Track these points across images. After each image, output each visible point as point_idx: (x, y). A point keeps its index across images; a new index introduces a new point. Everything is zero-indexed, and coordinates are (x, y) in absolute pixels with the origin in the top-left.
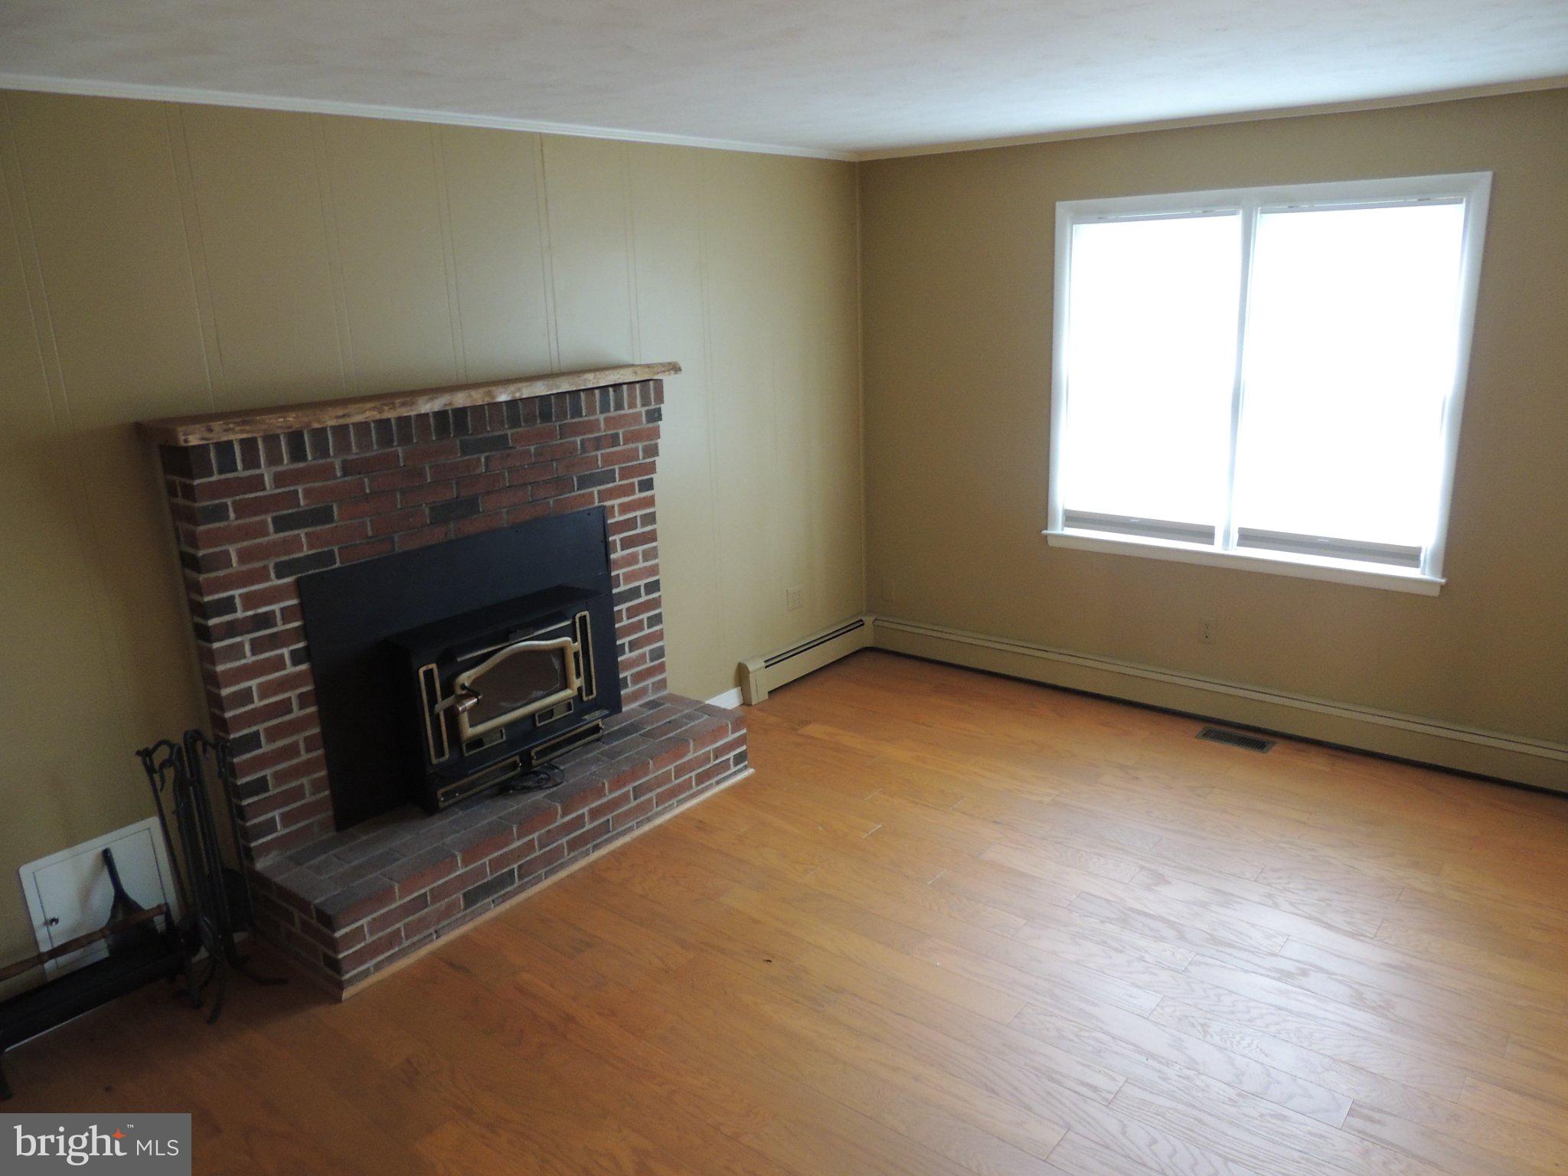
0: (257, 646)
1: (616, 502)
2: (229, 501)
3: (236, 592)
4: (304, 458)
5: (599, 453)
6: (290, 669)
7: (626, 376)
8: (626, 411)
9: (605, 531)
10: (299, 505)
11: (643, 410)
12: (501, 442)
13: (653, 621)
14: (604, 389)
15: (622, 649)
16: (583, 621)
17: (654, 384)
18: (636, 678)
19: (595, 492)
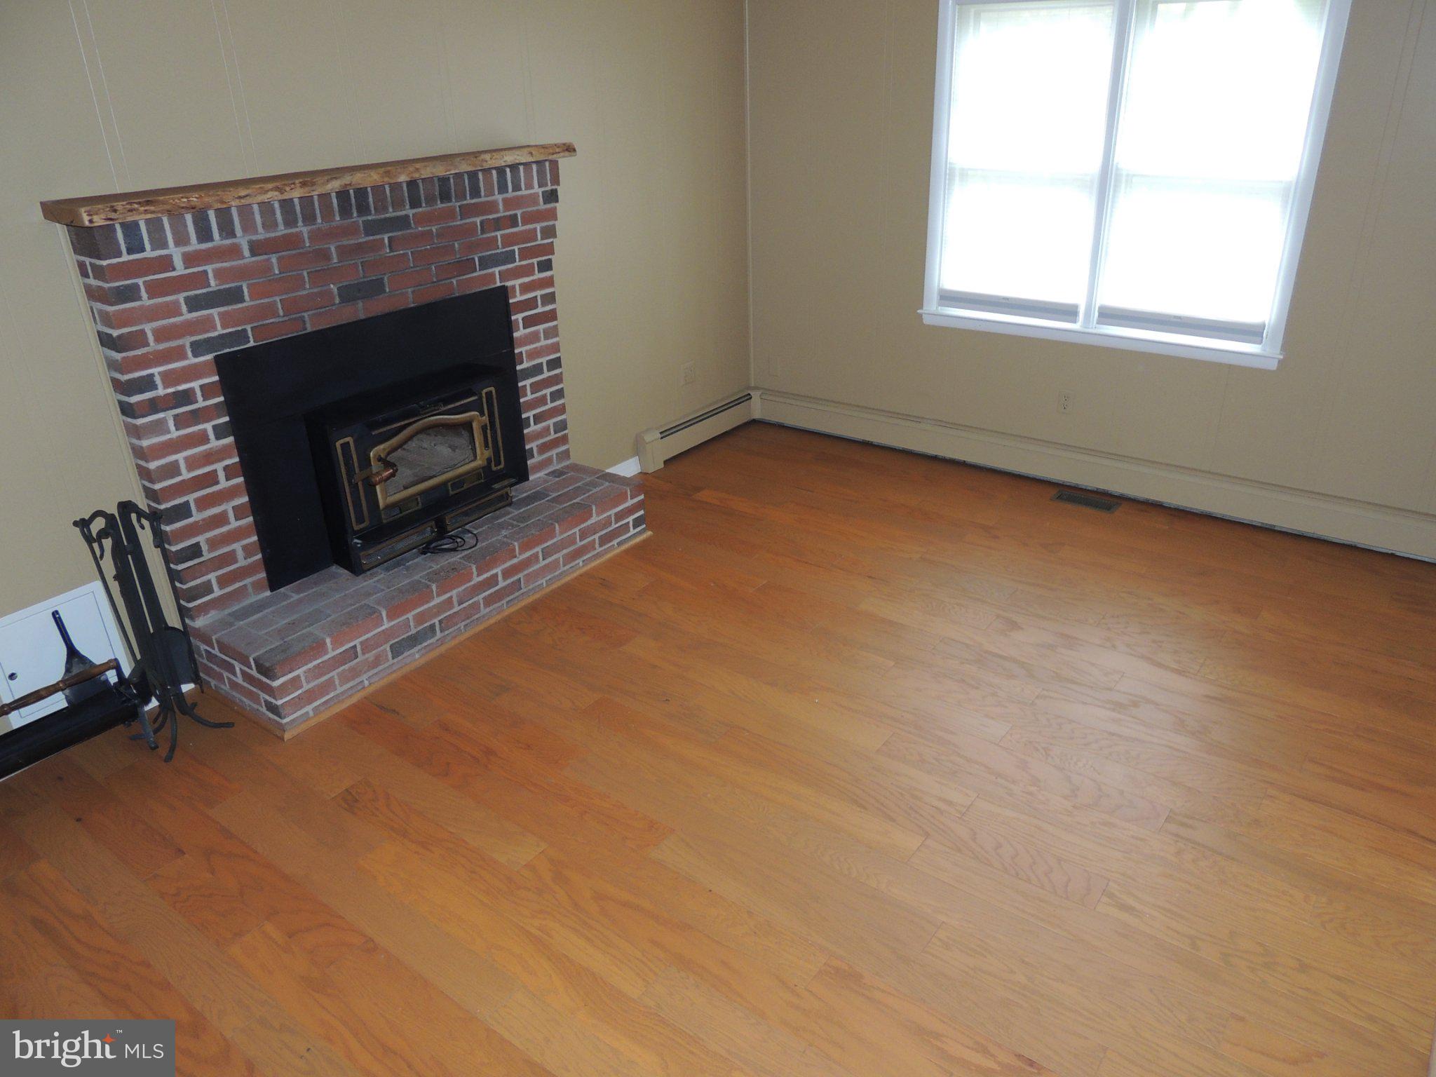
0: (180, 422)
1: (517, 282)
2: (140, 281)
3: (155, 371)
4: (210, 239)
6: (214, 443)
7: (523, 157)
9: (508, 310)
10: (209, 286)
11: (540, 191)
12: (403, 222)
13: (556, 396)
14: (502, 170)
15: (527, 422)
16: (490, 396)
17: (549, 165)
18: (542, 448)
19: (497, 272)
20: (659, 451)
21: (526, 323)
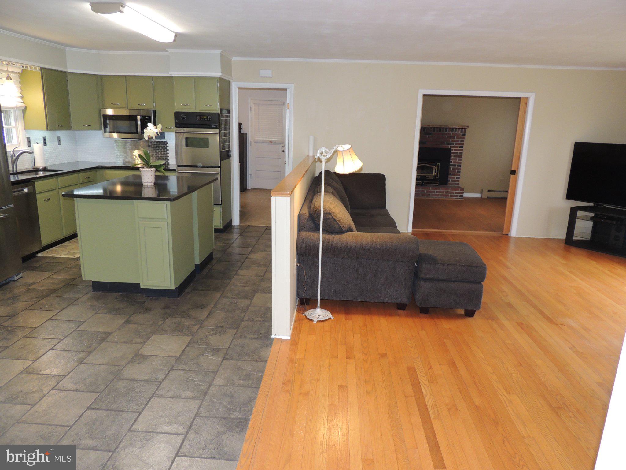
1: (454, 149)
5: (451, 139)
7: (457, 127)
8: (457, 133)
9: (450, 153)
11: (461, 133)
12: (431, 134)
13: (458, 172)
14: (453, 128)
15: (450, 174)
16: (438, 164)
17: (464, 129)
18: (452, 181)
19: (450, 146)
20: (486, 194)
21: (454, 156)
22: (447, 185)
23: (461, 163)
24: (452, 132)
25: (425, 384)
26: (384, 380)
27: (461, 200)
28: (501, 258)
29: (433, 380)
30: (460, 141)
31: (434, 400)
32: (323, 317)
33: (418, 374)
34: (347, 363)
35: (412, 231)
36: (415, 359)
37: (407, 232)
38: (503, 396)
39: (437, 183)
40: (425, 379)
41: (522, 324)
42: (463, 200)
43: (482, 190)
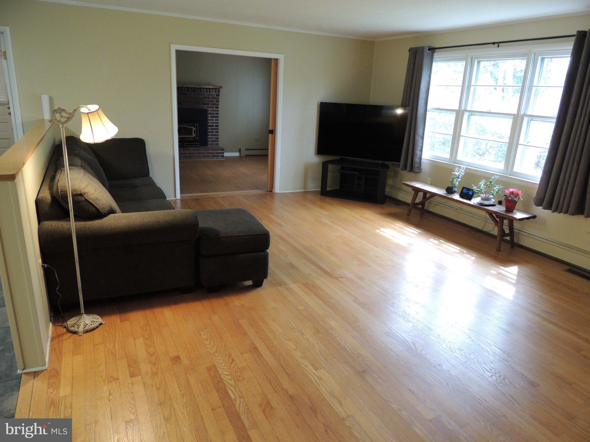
1: (210, 109)
5: (206, 100)
7: (211, 87)
8: (211, 93)
9: (207, 114)
12: (186, 94)
13: (216, 132)
14: (207, 89)
15: (209, 135)
16: (197, 125)
17: (218, 89)
18: (212, 141)
19: (206, 106)
20: (244, 153)
21: (211, 117)
22: (207, 145)
23: (218, 123)
24: (207, 92)
25: (231, 385)
26: (183, 395)
27: (223, 159)
28: (272, 216)
29: (239, 378)
30: (215, 102)
31: (245, 404)
32: (91, 325)
33: (221, 373)
34: (132, 384)
35: (181, 197)
36: (213, 354)
37: (175, 199)
38: (311, 373)
39: (198, 144)
40: (230, 377)
41: (307, 283)
42: (224, 159)
43: (240, 148)
